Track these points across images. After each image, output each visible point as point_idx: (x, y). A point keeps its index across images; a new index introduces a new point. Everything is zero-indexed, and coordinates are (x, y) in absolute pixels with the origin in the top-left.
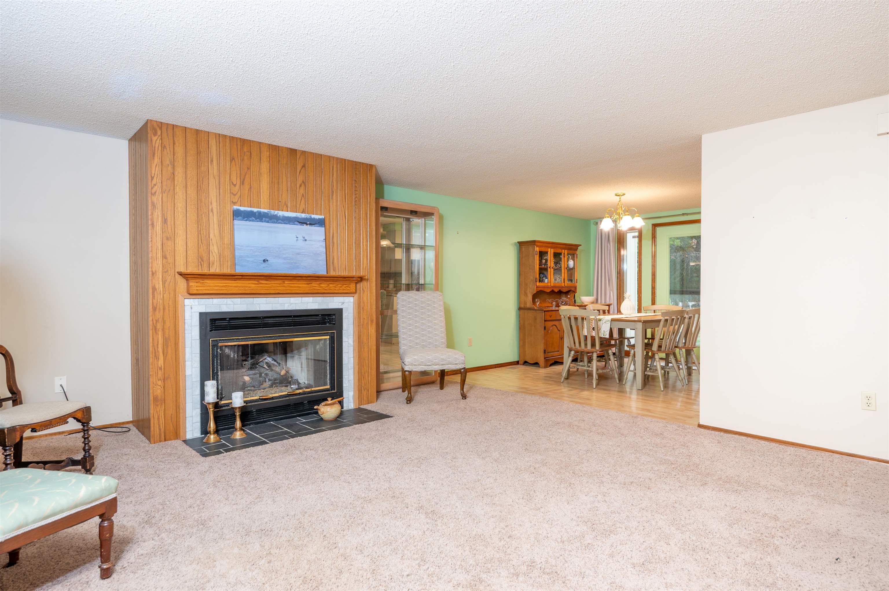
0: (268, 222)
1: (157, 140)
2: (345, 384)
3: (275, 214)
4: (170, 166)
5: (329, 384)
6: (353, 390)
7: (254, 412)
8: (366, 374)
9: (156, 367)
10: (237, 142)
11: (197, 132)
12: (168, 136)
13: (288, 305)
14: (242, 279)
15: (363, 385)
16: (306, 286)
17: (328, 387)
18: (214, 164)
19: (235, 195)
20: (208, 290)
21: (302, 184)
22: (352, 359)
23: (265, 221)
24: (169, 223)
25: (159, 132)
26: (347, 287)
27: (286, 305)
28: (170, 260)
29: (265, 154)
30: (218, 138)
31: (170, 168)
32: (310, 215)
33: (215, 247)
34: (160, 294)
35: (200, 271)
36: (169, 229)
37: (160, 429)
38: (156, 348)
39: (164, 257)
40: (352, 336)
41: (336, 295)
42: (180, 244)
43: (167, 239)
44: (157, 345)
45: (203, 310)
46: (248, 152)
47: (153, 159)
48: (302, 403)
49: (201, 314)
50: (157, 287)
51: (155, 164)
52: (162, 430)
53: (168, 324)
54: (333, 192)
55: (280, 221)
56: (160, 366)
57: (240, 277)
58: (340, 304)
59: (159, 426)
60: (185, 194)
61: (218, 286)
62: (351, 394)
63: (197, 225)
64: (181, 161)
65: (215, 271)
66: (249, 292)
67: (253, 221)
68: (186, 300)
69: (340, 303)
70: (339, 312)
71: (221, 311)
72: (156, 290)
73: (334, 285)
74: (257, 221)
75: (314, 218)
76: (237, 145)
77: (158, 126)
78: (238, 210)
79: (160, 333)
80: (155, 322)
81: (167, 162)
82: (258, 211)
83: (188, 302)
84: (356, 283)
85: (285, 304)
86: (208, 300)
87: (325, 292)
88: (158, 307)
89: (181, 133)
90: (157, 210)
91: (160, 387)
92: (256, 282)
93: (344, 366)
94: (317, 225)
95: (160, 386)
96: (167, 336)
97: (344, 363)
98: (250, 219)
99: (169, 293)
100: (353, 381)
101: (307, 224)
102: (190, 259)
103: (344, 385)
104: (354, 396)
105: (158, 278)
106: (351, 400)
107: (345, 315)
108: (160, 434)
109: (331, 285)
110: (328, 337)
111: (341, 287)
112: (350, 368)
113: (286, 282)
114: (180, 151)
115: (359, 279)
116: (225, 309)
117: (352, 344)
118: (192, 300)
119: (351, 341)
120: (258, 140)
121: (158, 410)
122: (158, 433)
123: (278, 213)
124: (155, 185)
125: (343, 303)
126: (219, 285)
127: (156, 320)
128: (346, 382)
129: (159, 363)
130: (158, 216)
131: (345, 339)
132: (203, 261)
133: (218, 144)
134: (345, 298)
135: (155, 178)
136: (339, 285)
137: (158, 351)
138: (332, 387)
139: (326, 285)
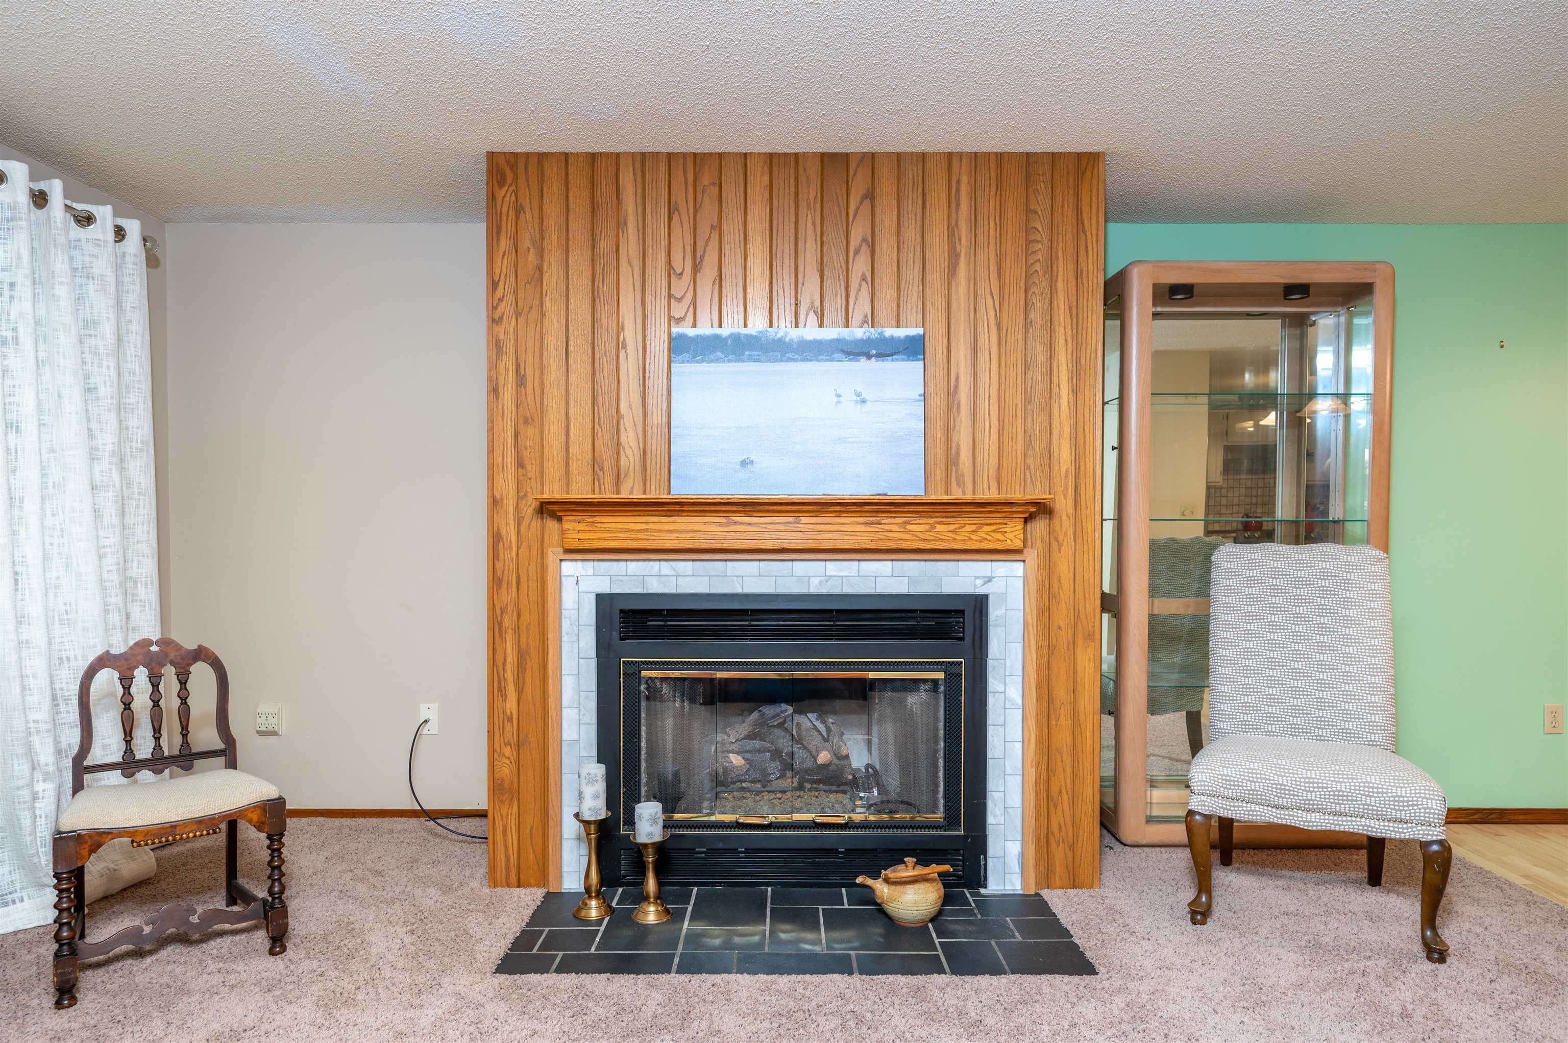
0: (759, 361)
1: (505, 196)
2: (995, 817)
3: (779, 336)
4: (532, 251)
5: (942, 809)
6: (1020, 837)
7: (741, 852)
8: (1065, 797)
9: (501, 716)
10: (685, 164)
11: (593, 158)
12: (527, 181)
13: (821, 582)
14: (683, 511)
15: (1054, 827)
16: (863, 528)
17: (939, 816)
18: (630, 231)
19: (679, 300)
20: (604, 539)
21: (860, 246)
22: (1019, 746)
23: (751, 359)
24: (529, 384)
25: (510, 177)
26: (994, 531)
27: (815, 582)
28: (532, 469)
29: (759, 180)
30: (638, 164)
31: (532, 257)
32: (880, 330)
33: (631, 434)
34: (511, 548)
35: (597, 497)
36: (530, 398)
37: (508, 858)
38: (501, 671)
39: (520, 464)
40: (1020, 678)
41: (963, 557)
42: (552, 431)
43: (526, 422)
44: (504, 664)
45: (605, 589)
46: (713, 184)
47: (498, 240)
48: (832, 852)
49: (601, 599)
50: (504, 532)
51: (502, 249)
52: (513, 859)
53: (526, 617)
54: (958, 256)
55: (790, 355)
56: (509, 713)
57: (677, 508)
58: (979, 582)
59: (506, 849)
60: (563, 313)
61: (628, 530)
62: (1014, 848)
63: (590, 384)
64: (555, 237)
65: (631, 493)
66: (704, 545)
67: (717, 360)
68: (564, 564)
69: (977, 577)
70: (980, 603)
71: (645, 592)
72: (502, 539)
73: (952, 527)
74: (729, 361)
75: (892, 338)
76: (685, 172)
77: (508, 162)
78: (682, 337)
79: (509, 637)
80: (498, 612)
81: (526, 242)
82: (732, 334)
83: (570, 568)
84: (1026, 521)
85: (812, 579)
86: (615, 563)
87: (922, 545)
88: (505, 579)
89: (555, 169)
90: (504, 357)
91: (508, 762)
92: (723, 520)
93: (990, 763)
94: (902, 357)
95: (509, 758)
96: (523, 645)
97: (990, 754)
98: (712, 356)
99: (529, 548)
100: (1019, 812)
101: (869, 357)
102: (573, 467)
103: (991, 820)
104: (1023, 855)
105: (507, 513)
106: (1014, 865)
107: (995, 613)
108: (508, 868)
109: (940, 528)
110: (941, 675)
111: (974, 532)
112: (1009, 770)
113: (804, 520)
114: (553, 211)
115: (1033, 509)
116: (655, 587)
117: (1019, 701)
118: (580, 563)
119: (1015, 693)
120: (736, 150)
121: (504, 812)
122: (503, 864)
123: (786, 334)
124: (501, 300)
125: (989, 580)
126: (632, 527)
127: (502, 610)
128: (998, 813)
129: (508, 706)
130: (506, 370)
131: (993, 684)
132: (602, 469)
133: (639, 179)
134: (994, 564)
135: (501, 284)
136: (968, 528)
137: (505, 679)
138: (951, 820)
139: (927, 527)
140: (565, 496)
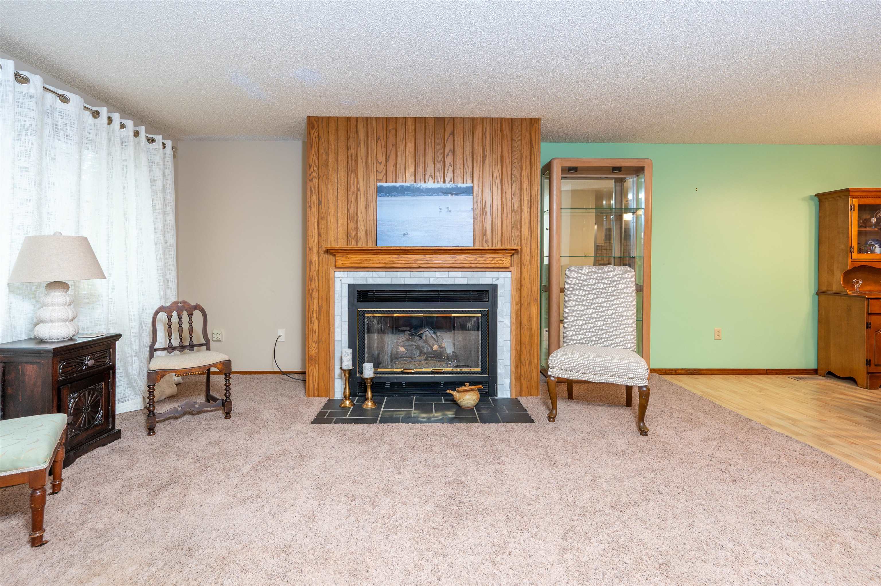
0: (410, 196)
1: (314, 133)
2: (500, 369)
3: (418, 186)
4: (324, 153)
5: (480, 366)
6: (510, 377)
7: (404, 383)
8: (527, 361)
9: (311, 331)
10: (382, 121)
11: (348, 118)
12: (323, 127)
13: (434, 280)
14: (381, 252)
15: (523, 373)
16: (449, 259)
17: (479, 369)
18: (362, 146)
19: (380, 173)
20: (351, 263)
21: (449, 153)
22: (509, 342)
23: (407, 195)
24: (323, 205)
25: (316, 125)
26: (499, 260)
27: (432, 279)
28: (324, 237)
29: (411, 128)
30: (365, 121)
31: (324, 156)
32: (456, 184)
33: (362, 223)
34: (316, 267)
35: (349, 247)
36: (323, 209)
37: (314, 386)
38: (312, 313)
39: (319, 235)
40: (510, 316)
41: (488, 270)
42: (332, 222)
43: (322, 219)
44: (313, 311)
45: (352, 282)
46: (393, 129)
47: (311, 150)
48: (439, 383)
49: (350, 285)
50: (313, 261)
51: (313, 153)
52: (316, 386)
53: (321, 293)
54: (486, 156)
55: (422, 194)
56: (314, 330)
57: (379, 251)
58: (494, 280)
59: (313, 383)
60: (336, 177)
61: (361, 260)
62: (508, 381)
63: (346, 205)
64: (333, 148)
65: (362, 246)
66: (389, 266)
67: (395, 196)
68: (336, 272)
69: (493, 278)
70: (495, 287)
71: (367, 283)
72: (312, 263)
73: (483, 259)
74: (399, 196)
75: (461, 187)
76: (383, 124)
77: (315, 121)
78: (381, 187)
79: (315, 301)
80: (311, 291)
81: (322, 150)
82: (400, 186)
83: (338, 274)
84: (511, 256)
85: (430, 279)
86: (355, 272)
87: (472, 266)
88: (313, 279)
89: (333, 123)
90: (313, 194)
91: (314, 349)
92: (397, 256)
93: (498, 349)
94: (464, 194)
95: (314, 347)
96: (320, 304)
97: (498, 345)
98: (393, 194)
99: (323, 267)
100: (509, 367)
101: (452, 194)
102: (340, 236)
103: (499, 370)
104: (511, 384)
105: (314, 253)
106: (508, 388)
107: (500, 292)
108: (314, 390)
109: (479, 259)
110: (480, 315)
111: (491, 260)
112: (505, 351)
113: (428, 256)
114: (332, 138)
115: (514, 252)
116: (371, 282)
117: (509, 325)
118: (342, 272)
119: (508, 322)
120: (402, 116)
121: (313, 368)
122: (312, 388)
123: (421, 186)
124: (312, 172)
125: (498, 279)
126: (362, 258)
127: (312, 291)
128: (501, 368)
129: (314, 327)
130: (314, 199)
131: (499, 318)
132: (351, 237)
133: (365, 127)
134: (500, 273)
135: (312, 166)
136: (489, 259)
137: (313, 317)
138: (484, 371)
139: (474, 259)
140: (337, 247)
